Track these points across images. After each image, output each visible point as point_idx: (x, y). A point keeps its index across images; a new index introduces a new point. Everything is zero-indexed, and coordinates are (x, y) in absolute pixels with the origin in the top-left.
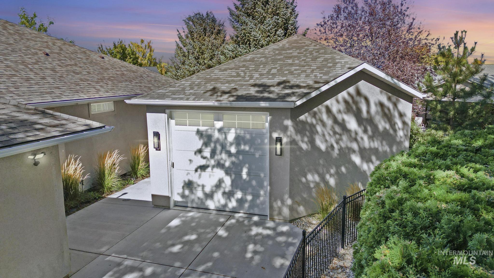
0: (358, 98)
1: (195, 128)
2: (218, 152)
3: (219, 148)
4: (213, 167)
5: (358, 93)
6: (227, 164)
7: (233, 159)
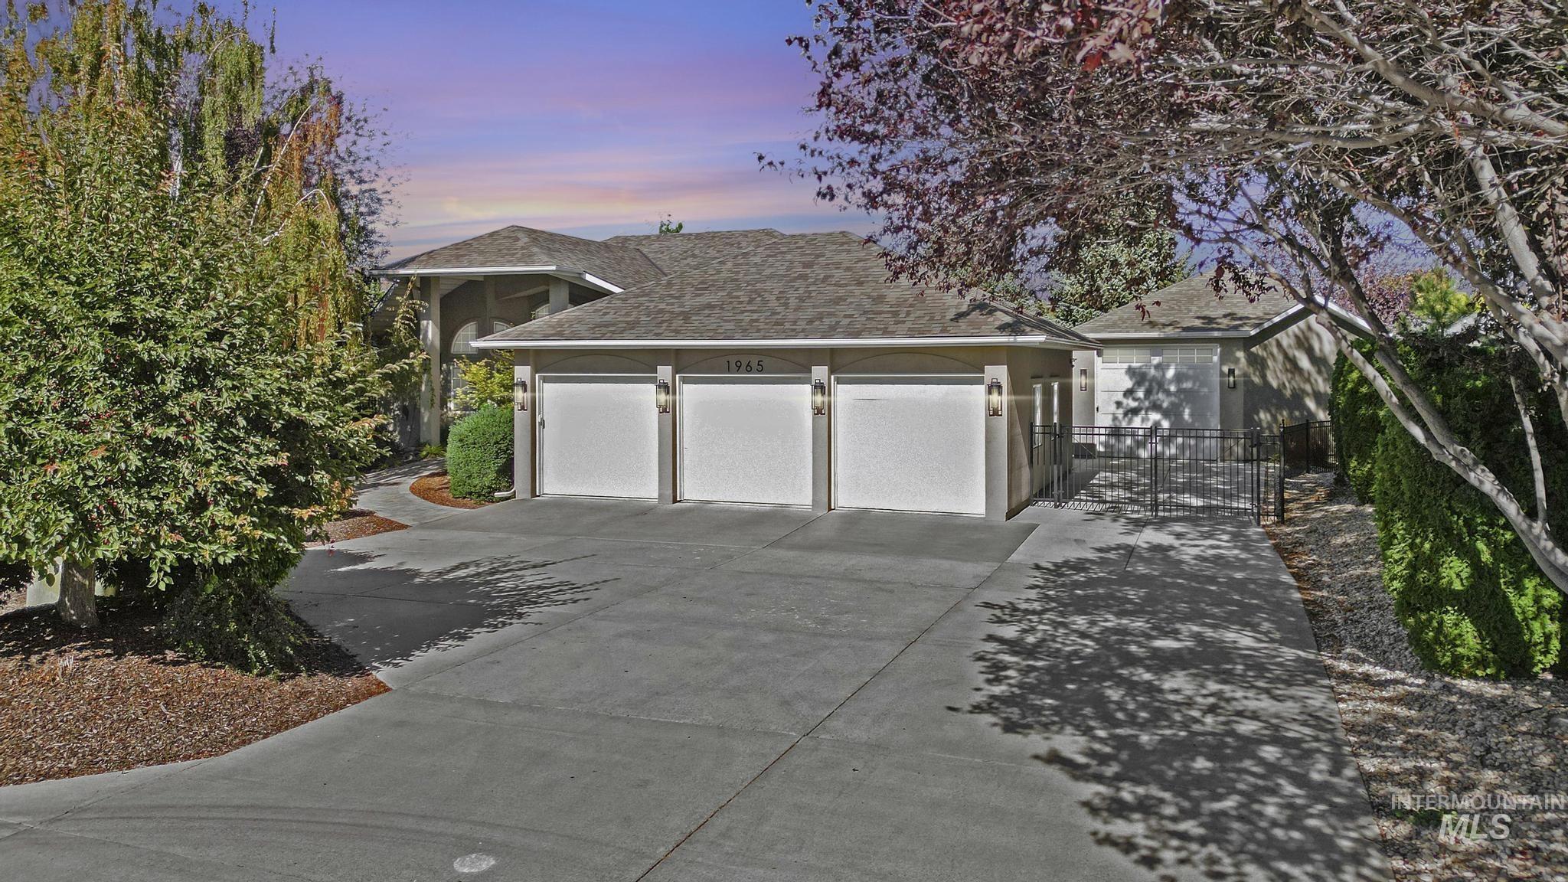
0: (1309, 334)
1: (1126, 366)
2: (1155, 391)
3: (1155, 387)
4: (1147, 410)
5: (1309, 328)
6: (1165, 405)
7: (1173, 398)
